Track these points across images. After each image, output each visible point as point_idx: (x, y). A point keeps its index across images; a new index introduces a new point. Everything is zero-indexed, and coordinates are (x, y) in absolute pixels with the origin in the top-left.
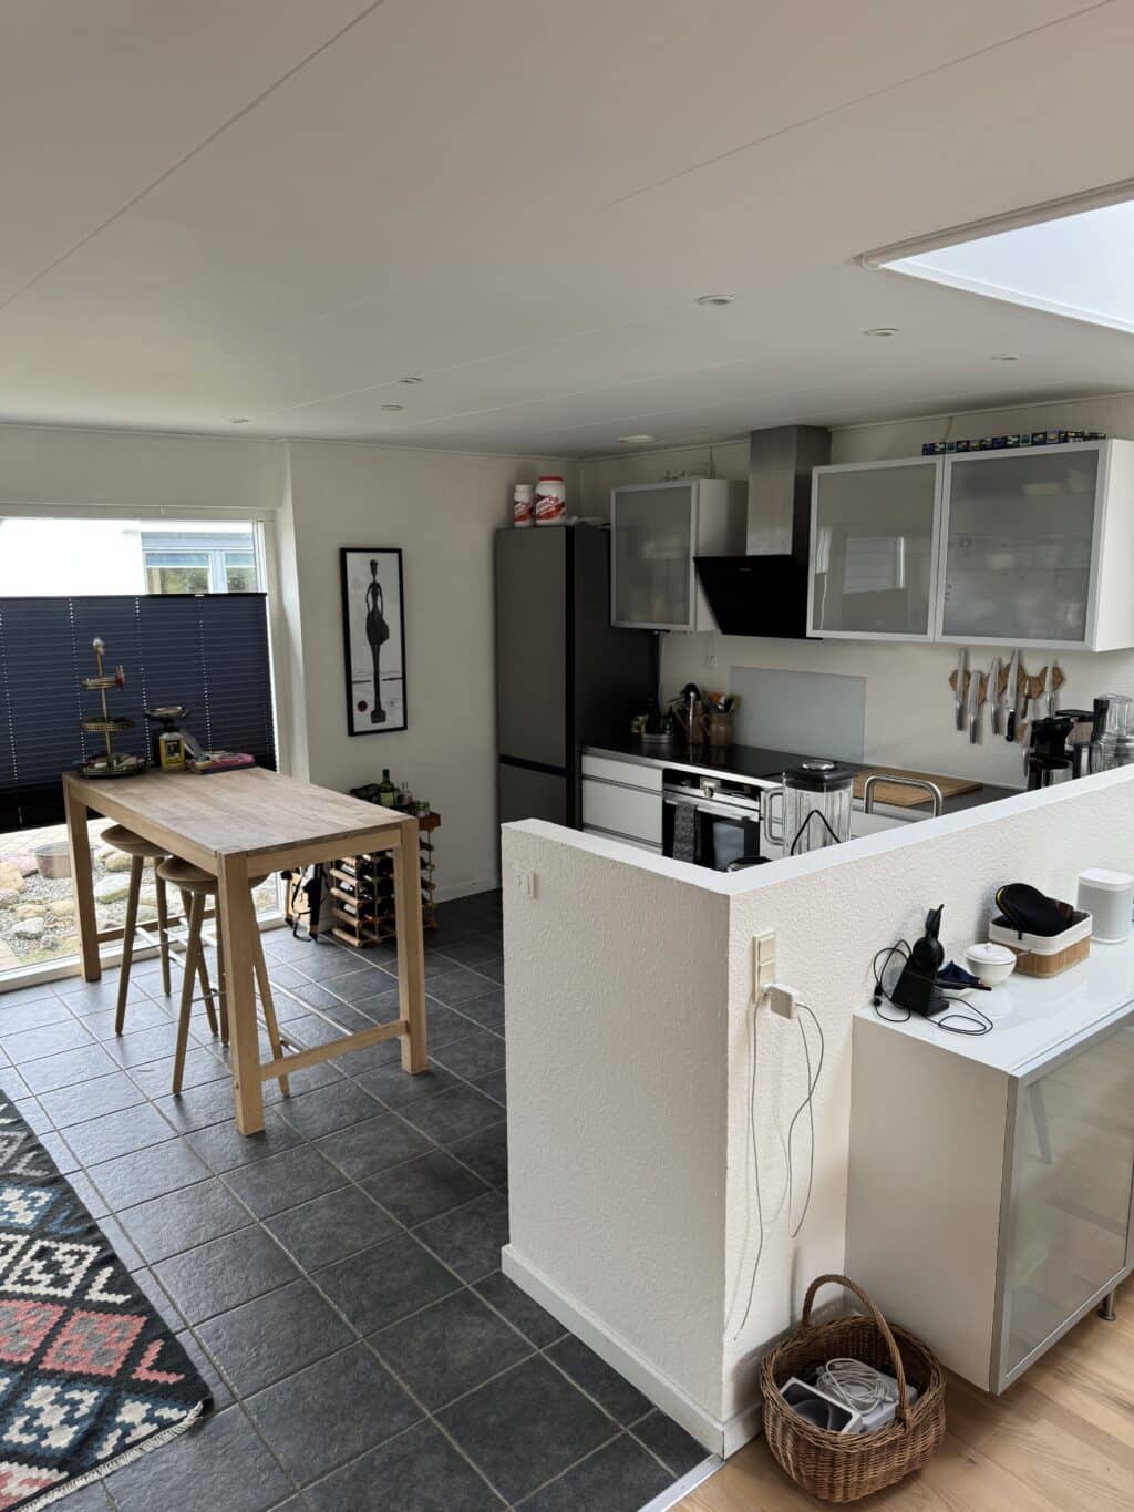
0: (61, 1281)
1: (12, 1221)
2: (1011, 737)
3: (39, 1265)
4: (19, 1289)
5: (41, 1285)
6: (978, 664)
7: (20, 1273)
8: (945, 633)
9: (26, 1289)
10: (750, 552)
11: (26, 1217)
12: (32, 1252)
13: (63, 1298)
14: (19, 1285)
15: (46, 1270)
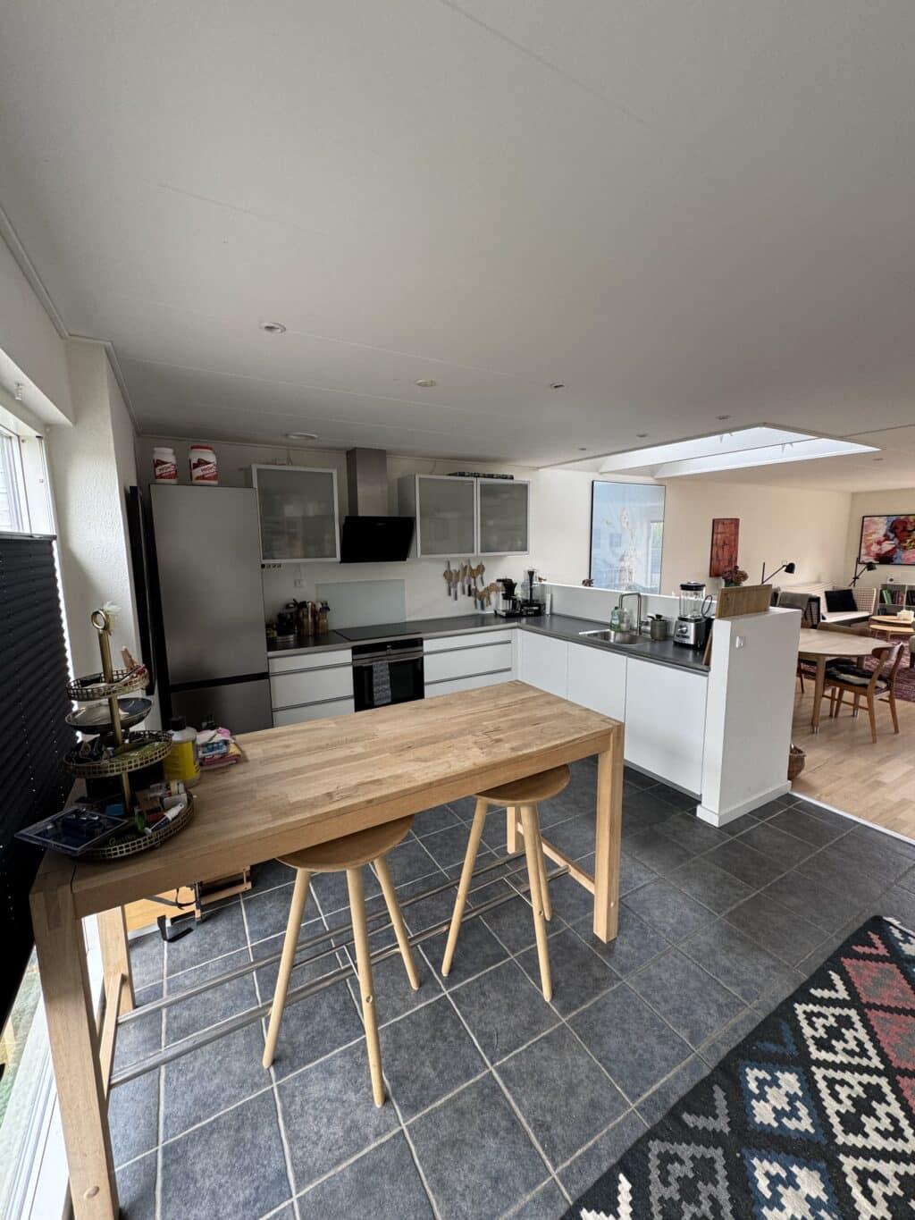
0: (846, 1022)
1: (800, 1094)
2: (470, 595)
3: (839, 1045)
4: (872, 1052)
5: (857, 1036)
6: (455, 567)
7: (857, 1058)
8: (482, 551)
9: (869, 1046)
10: (360, 514)
11: (788, 1083)
12: (829, 1057)
13: (858, 1014)
14: (869, 1053)
15: (841, 1037)
